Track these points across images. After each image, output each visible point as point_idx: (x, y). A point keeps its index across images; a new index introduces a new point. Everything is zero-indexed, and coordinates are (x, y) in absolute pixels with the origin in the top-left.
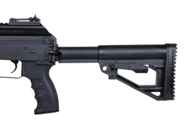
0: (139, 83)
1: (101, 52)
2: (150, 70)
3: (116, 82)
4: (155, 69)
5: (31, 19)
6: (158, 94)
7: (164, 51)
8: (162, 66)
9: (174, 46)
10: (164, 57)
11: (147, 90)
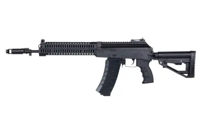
0: (178, 70)
1: (160, 55)
2: (183, 64)
3: (166, 69)
4: (185, 63)
5: (141, 40)
6: (187, 75)
7: (189, 54)
8: (189, 61)
9: (195, 52)
10: (190, 57)
11: (181, 73)
